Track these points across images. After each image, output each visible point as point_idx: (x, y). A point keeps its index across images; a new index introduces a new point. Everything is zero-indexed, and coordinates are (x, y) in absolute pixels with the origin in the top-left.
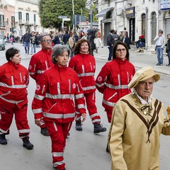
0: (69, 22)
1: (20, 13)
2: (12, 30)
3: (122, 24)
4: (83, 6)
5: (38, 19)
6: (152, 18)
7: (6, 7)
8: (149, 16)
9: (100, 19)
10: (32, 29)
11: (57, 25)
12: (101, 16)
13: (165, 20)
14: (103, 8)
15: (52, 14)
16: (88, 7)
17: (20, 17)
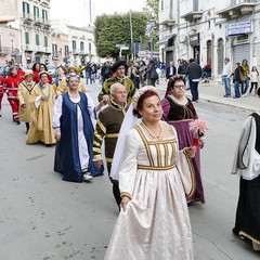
0: (127, 51)
1: (74, 42)
2: (65, 60)
3: (185, 52)
4: (142, 33)
5: (94, 48)
6: (219, 45)
7: (59, 35)
8: (215, 43)
9: (162, 47)
10: (87, 59)
11: (115, 54)
12: (162, 44)
13: (233, 47)
14: (164, 35)
15: (109, 43)
16: (148, 34)
17: (74, 47)
